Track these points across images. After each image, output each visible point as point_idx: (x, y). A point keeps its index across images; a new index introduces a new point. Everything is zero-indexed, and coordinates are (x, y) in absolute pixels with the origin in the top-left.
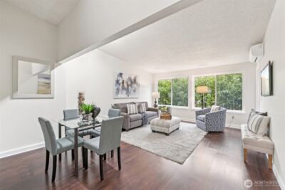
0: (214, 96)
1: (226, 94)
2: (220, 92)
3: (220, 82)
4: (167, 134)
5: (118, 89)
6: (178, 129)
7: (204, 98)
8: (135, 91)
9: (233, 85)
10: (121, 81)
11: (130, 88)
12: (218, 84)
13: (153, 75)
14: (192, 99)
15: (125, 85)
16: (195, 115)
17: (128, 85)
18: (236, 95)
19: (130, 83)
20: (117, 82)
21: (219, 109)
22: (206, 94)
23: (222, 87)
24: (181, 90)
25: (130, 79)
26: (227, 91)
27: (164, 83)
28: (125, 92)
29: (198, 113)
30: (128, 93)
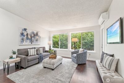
0: (80, 44)
1: (86, 42)
2: (83, 42)
3: (83, 36)
4: (53, 70)
5: (23, 39)
6: (61, 63)
7: (76, 44)
8: (37, 40)
9: (89, 38)
10: (25, 34)
11: (33, 38)
12: (82, 37)
13: (50, 32)
14: (70, 45)
15: (29, 37)
16: (71, 54)
17: (31, 37)
18: (90, 43)
19: (33, 35)
20: (22, 34)
21: (84, 51)
22: (77, 42)
23: (84, 39)
24: (65, 40)
25: (33, 33)
26: (86, 41)
27: (57, 36)
28: (28, 41)
29: (73, 53)
30: (32, 41)
